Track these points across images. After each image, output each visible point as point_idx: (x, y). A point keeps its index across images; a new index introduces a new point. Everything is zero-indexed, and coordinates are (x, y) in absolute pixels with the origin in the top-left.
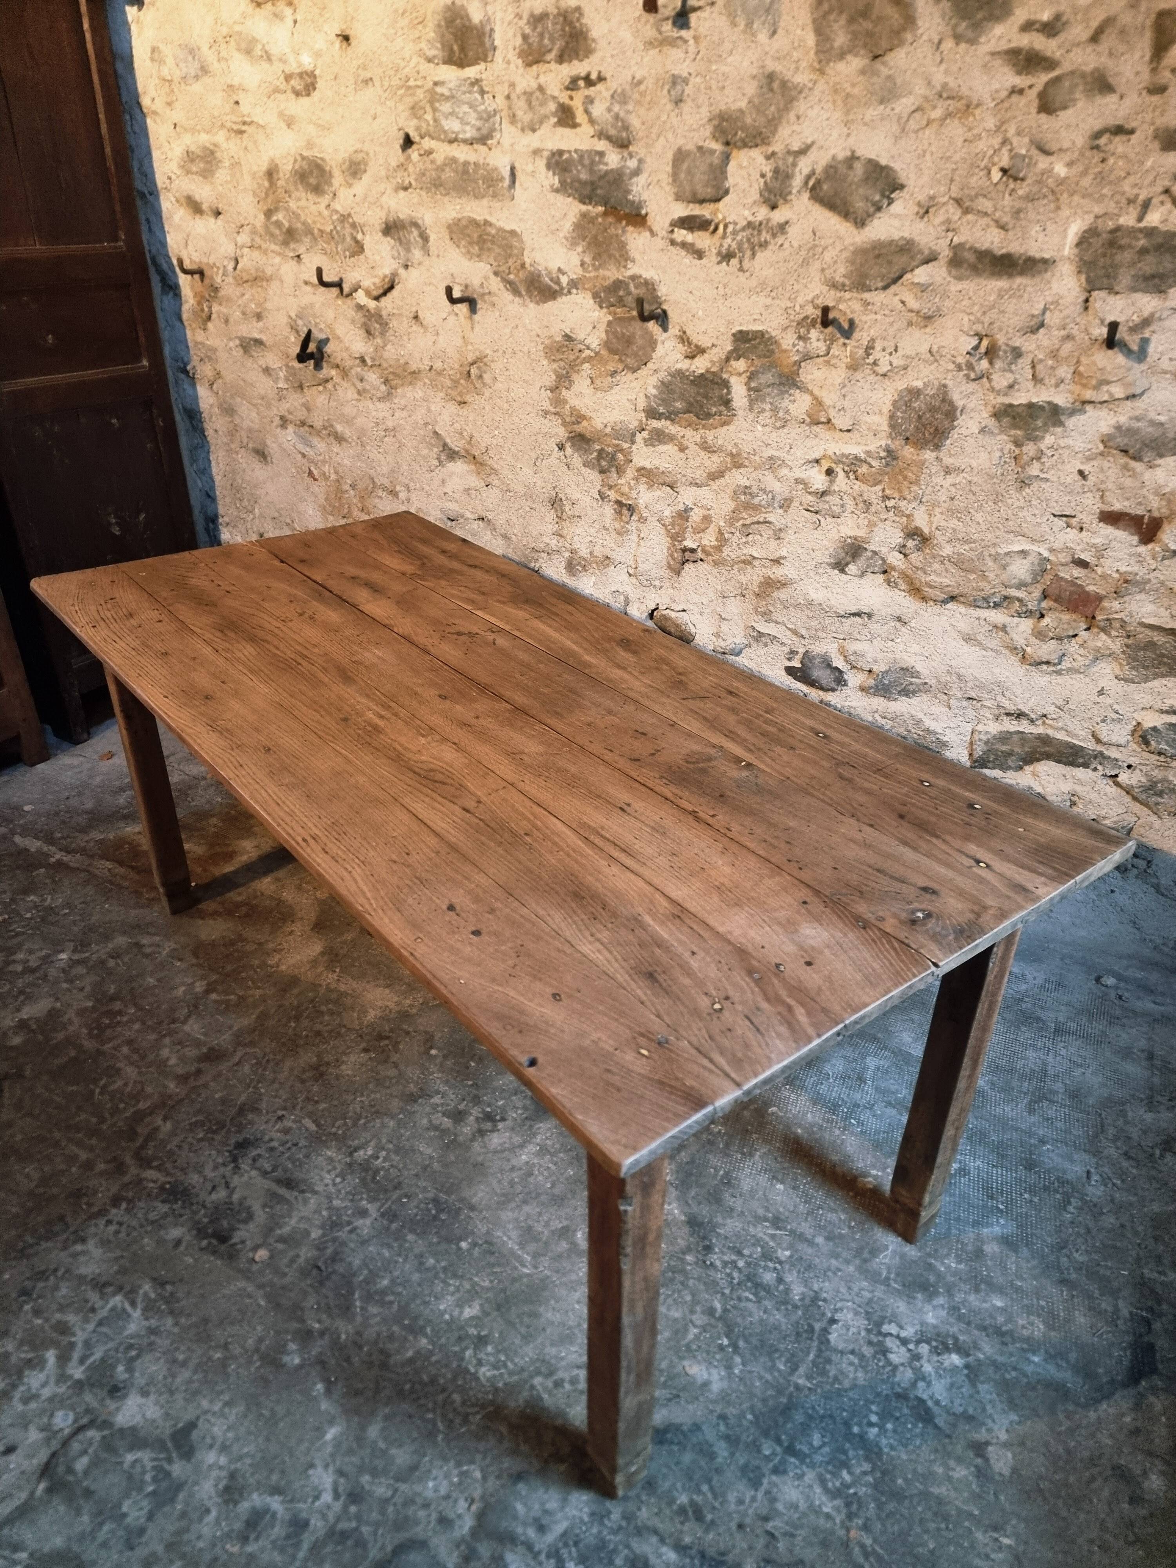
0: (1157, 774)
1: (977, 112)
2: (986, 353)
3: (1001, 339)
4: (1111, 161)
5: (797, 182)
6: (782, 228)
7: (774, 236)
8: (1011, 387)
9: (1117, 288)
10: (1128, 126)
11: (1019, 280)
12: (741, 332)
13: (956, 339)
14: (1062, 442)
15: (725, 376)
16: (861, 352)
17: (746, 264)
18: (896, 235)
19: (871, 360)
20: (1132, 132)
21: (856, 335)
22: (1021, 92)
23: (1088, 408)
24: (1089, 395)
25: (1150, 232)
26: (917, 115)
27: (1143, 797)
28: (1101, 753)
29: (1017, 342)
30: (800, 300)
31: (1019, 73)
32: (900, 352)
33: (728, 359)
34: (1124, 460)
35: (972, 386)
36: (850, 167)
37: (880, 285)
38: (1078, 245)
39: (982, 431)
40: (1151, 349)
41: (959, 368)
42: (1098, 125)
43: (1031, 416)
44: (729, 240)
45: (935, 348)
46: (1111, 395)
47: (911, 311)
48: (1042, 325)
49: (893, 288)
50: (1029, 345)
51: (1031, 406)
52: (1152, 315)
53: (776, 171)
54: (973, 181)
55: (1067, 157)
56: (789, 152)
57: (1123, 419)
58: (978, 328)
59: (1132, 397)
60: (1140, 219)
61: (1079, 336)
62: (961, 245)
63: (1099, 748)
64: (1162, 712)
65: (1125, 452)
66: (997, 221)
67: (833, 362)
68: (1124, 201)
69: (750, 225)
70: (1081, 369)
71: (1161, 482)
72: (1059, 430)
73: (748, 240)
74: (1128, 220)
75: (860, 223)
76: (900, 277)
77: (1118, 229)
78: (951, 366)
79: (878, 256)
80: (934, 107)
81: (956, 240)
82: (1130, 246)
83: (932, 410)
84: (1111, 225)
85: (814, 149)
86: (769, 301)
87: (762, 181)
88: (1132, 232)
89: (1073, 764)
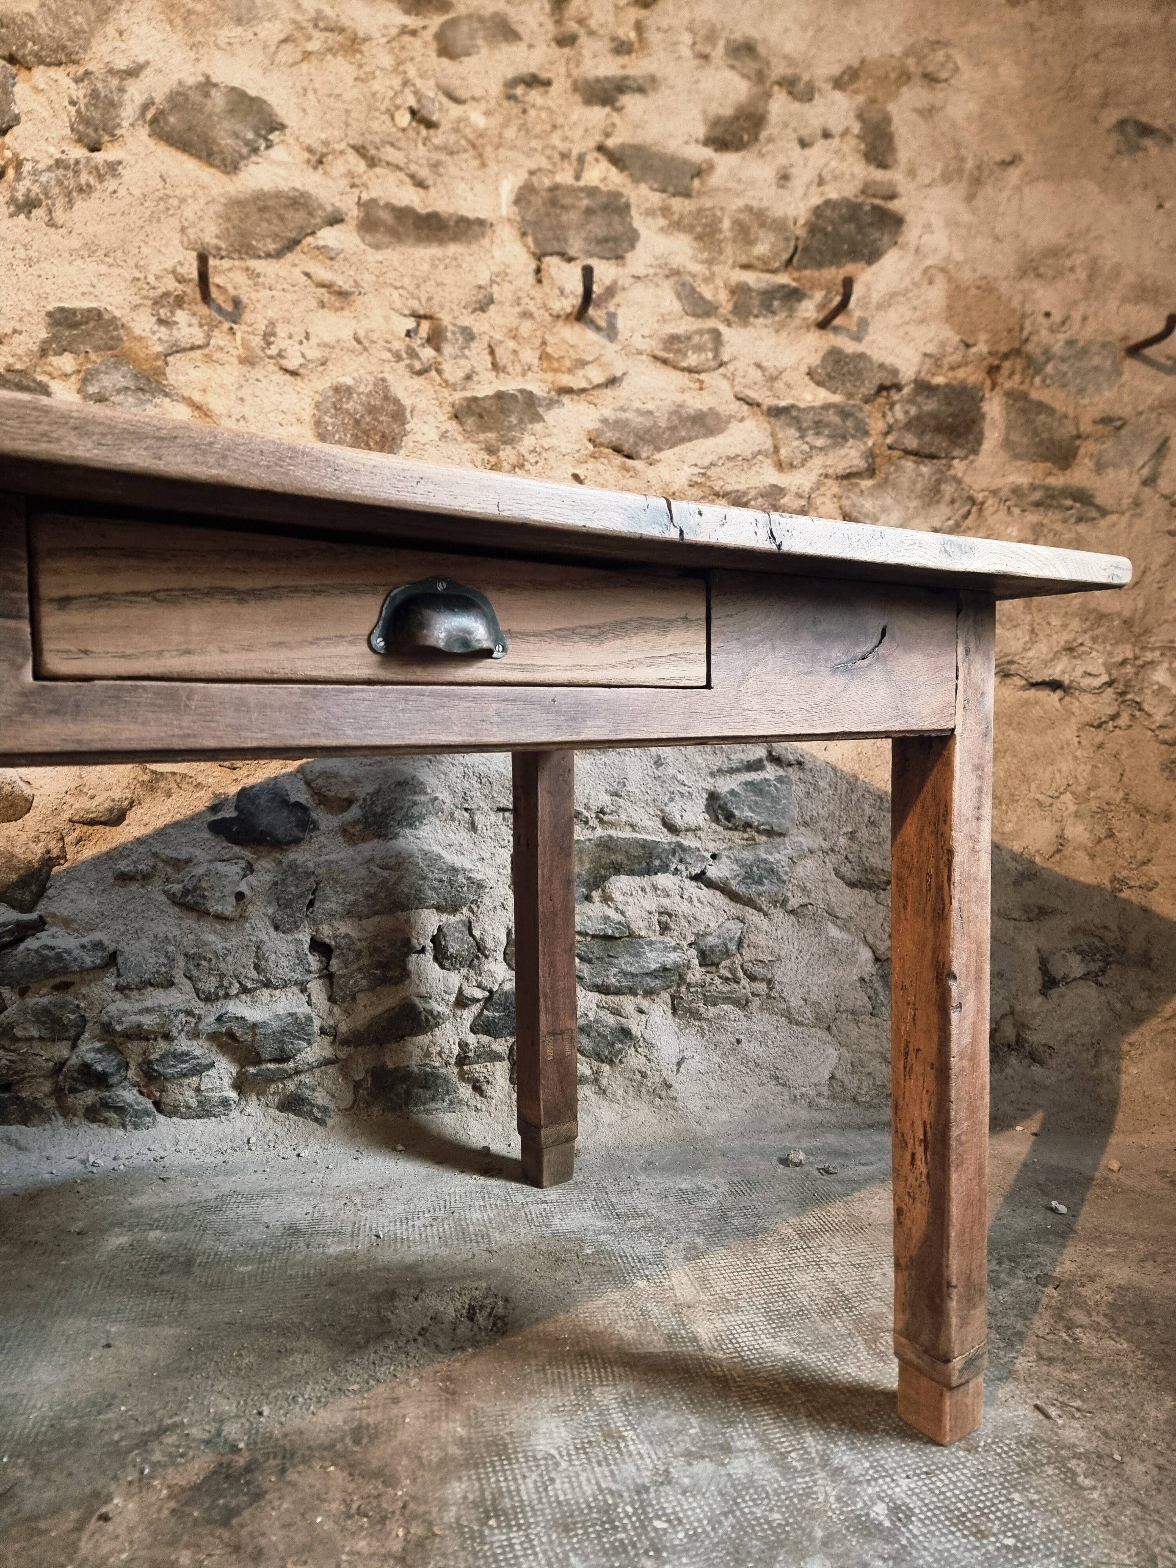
0: (747, 856)
1: (365, 48)
2: (429, 340)
3: (446, 319)
4: (532, 113)
5: (128, 112)
6: (113, 168)
7: (101, 178)
8: (468, 378)
9: (572, 252)
10: (544, 75)
11: (453, 249)
12: (62, 310)
13: (387, 319)
14: (546, 442)
15: (39, 378)
16: (256, 341)
17: (59, 216)
18: (284, 186)
19: (273, 351)
20: (548, 83)
21: (248, 317)
22: (414, 33)
23: (566, 399)
24: (566, 380)
25: (592, 192)
26: (289, 47)
27: (742, 890)
28: (680, 845)
29: (467, 320)
30: (154, 269)
31: (407, 12)
32: (314, 341)
33: (44, 352)
34: (619, 460)
35: (418, 382)
36: (207, 95)
37: (272, 247)
38: (517, 201)
39: (443, 436)
40: (620, 323)
41: (398, 357)
42: (510, 74)
43: (502, 411)
44: (27, 183)
45: (361, 333)
46: (589, 381)
47: (322, 285)
48: (491, 301)
49: (290, 257)
50: (479, 324)
51: (500, 396)
52: (615, 283)
53: (94, 95)
54: (375, 125)
55: (483, 106)
56: (111, 72)
57: (608, 413)
58: (415, 304)
59: (612, 382)
60: (578, 178)
61: (539, 313)
62: (373, 202)
63: (674, 839)
64: (732, 771)
65: (618, 450)
66: (412, 177)
67: (217, 355)
68: (557, 157)
69: (59, 163)
70: (549, 350)
71: (667, 478)
72: (538, 427)
73: (60, 183)
74: (565, 177)
75: (231, 167)
76: (296, 242)
77: (555, 188)
78: (387, 356)
79: (264, 209)
80: (309, 38)
81: (365, 197)
82: (573, 207)
83: (372, 410)
84: (547, 182)
85: (148, 71)
86: (103, 269)
87: (72, 109)
88: (573, 191)
89: (649, 871)
